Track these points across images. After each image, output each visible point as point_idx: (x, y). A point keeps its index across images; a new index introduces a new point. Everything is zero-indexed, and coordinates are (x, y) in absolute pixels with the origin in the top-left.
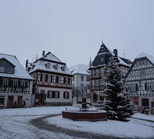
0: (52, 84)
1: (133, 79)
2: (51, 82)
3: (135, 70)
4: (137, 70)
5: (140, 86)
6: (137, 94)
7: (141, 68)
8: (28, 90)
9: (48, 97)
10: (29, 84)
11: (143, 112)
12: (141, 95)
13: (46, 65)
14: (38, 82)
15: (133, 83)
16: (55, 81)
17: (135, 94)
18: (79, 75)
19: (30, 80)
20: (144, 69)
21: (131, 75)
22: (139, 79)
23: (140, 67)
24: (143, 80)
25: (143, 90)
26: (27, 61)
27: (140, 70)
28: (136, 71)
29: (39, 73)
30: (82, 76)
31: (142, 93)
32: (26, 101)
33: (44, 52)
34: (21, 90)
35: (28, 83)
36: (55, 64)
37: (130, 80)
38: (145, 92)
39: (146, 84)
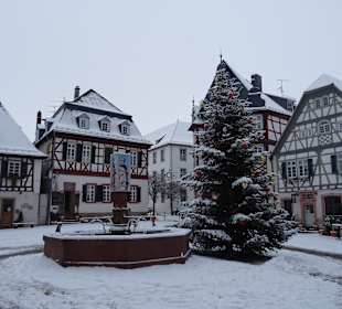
0: (94, 168)
1: (299, 147)
2: (93, 161)
3: (304, 123)
4: (310, 121)
5: (319, 162)
6: (311, 186)
7: (320, 116)
8: (29, 184)
9: (84, 200)
10: (32, 169)
11: (327, 232)
12: (321, 187)
13: (78, 119)
14: (56, 163)
15: (300, 155)
16: (101, 160)
17: (307, 184)
18: (174, 148)
19: (33, 158)
20: (329, 117)
21: (295, 135)
22: (315, 144)
23: (319, 113)
24: (327, 147)
25: (326, 174)
26: (39, 114)
27: (317, 120)
28: (309, 126)
29: (58, 140)
30: (183, 149)
31: (325, 182)
32: (25, 211)
33: (77, 89)
34: (9, 184)
35: (29, 167)
36: (101, 117)
37: (293, 148)
38: (333, 179)
39: (334, 158)
